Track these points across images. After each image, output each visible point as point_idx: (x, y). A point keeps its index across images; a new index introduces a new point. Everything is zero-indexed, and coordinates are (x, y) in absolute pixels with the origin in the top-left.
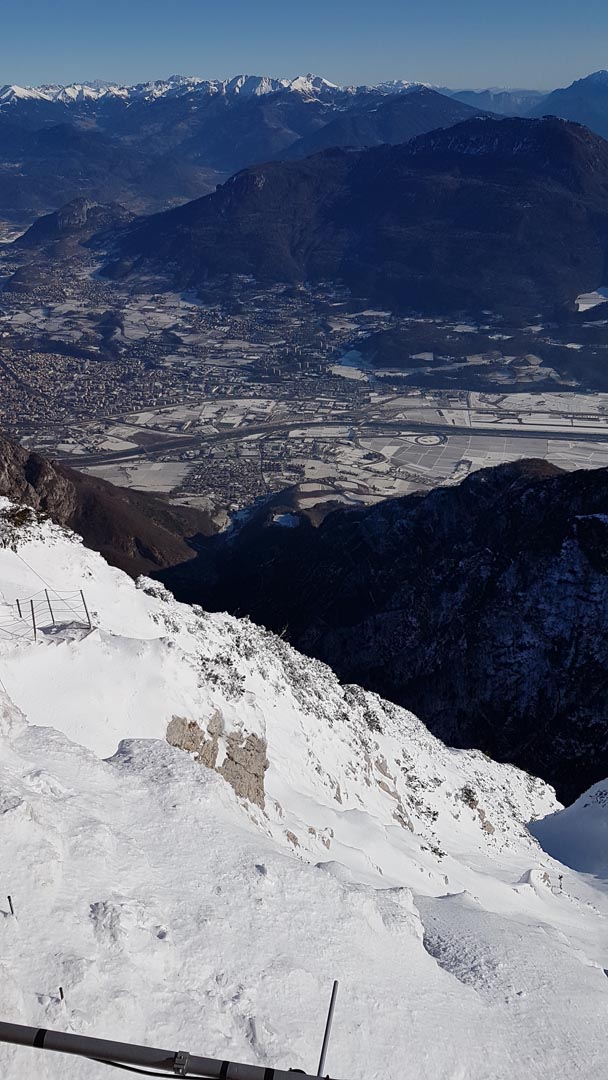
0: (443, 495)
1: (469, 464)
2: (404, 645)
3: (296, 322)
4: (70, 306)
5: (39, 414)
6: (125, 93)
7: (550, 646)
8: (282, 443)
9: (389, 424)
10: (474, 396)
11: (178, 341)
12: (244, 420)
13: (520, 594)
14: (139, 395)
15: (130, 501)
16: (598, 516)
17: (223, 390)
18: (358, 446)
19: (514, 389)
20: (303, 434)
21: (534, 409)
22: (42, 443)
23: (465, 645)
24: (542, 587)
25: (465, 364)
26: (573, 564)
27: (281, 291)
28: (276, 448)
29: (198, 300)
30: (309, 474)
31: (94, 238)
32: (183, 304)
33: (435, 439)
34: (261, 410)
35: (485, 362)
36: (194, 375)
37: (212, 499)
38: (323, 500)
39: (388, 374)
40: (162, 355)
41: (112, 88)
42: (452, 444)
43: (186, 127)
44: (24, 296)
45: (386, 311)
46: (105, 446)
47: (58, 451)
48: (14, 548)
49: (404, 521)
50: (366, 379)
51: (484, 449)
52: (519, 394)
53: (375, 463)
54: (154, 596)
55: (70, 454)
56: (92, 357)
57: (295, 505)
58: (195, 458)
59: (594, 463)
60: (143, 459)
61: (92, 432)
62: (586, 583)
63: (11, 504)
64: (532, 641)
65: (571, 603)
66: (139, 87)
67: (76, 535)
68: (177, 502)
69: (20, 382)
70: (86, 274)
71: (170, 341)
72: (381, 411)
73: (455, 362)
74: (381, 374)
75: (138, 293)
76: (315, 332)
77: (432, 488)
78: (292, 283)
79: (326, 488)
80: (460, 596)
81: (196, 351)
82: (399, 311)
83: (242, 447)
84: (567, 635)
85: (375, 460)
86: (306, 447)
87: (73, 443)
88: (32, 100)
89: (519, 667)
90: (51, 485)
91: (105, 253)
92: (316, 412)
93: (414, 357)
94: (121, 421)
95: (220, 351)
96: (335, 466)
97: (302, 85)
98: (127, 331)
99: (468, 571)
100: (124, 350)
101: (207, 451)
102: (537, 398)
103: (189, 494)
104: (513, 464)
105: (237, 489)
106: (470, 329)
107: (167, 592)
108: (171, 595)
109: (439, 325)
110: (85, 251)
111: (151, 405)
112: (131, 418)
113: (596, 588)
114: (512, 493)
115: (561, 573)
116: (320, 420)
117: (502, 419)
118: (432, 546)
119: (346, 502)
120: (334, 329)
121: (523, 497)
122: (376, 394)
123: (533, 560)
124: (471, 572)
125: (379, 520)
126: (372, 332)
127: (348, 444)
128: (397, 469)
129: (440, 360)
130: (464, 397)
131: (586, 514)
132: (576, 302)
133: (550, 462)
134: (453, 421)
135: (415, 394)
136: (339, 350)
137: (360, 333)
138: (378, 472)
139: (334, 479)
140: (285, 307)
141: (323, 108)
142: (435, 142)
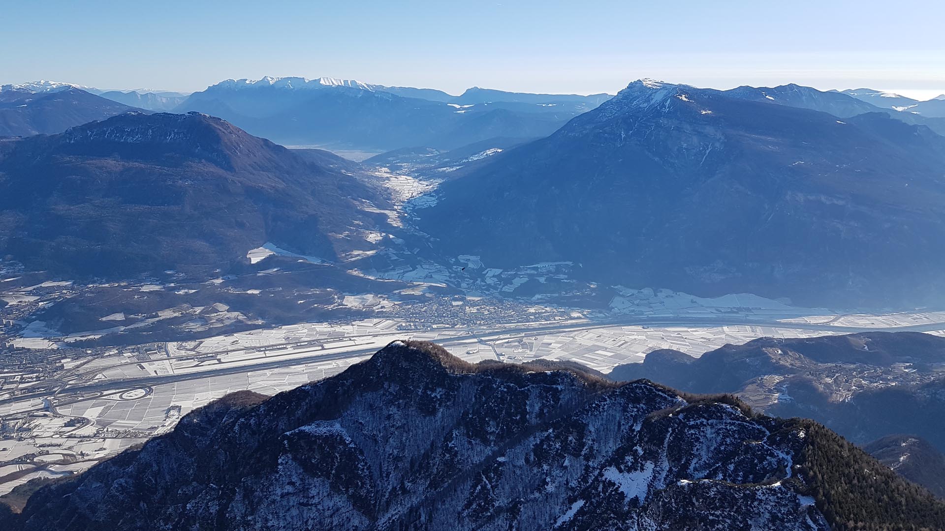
0: (158, 444)
1: (179, 408)
9: (90, 387)
10: (172, 346)
13: (249, 518)
16: (303, 428)
18: (56, 415)
19: (209, 334)
21: (230, 349)
24: (268, 505)
25: (157, 319)
26: (290, 476)
33: (140, 392)
35: (176, 314)
38: (24, 480)
39: (78, 339)
42: (159, 394)
45: (67, 280)
49: (122, 480)
50: (55, 347)
51: (190, 392)
52: (213, 338)
53: (79, 428)
59: (290, 384)
62: (305, 490)
65: (294, 512)
72: (78, 375)
73: (147, 318)
74: (71, 340)
77: (145, 440)
79: (24, 467)
82: (81, 279)
85: (78, 425)
93: (104, 319)
96: (31, 441)
99: (196, 511)
102: (231, 339)
104: (221, 401)
106: (157, 288)
113: (313, 492)
114: (225, 427)
115: (282, 488)
116: (7, 396)
117: (202, 362)
118: (156, 497)
119: (51, 477)
120: (10, 304)
121: (236, 427)
122: (70, 360)
123: (256, 483)
124: (200, 511)
125: (93, 487)
126: (55, 302)
127: (45, 416)
128: (105, 429)
129: (133, 318)
130: (162, 348)
131: (294, 429)
132: (248, 256)
133: (253, 391)
134: (155, 371)
135: (111, 353)
136: (19, 323)
137: (40, 304)
138: (84, 437)
139: (34, 455)
142: (92, 133)
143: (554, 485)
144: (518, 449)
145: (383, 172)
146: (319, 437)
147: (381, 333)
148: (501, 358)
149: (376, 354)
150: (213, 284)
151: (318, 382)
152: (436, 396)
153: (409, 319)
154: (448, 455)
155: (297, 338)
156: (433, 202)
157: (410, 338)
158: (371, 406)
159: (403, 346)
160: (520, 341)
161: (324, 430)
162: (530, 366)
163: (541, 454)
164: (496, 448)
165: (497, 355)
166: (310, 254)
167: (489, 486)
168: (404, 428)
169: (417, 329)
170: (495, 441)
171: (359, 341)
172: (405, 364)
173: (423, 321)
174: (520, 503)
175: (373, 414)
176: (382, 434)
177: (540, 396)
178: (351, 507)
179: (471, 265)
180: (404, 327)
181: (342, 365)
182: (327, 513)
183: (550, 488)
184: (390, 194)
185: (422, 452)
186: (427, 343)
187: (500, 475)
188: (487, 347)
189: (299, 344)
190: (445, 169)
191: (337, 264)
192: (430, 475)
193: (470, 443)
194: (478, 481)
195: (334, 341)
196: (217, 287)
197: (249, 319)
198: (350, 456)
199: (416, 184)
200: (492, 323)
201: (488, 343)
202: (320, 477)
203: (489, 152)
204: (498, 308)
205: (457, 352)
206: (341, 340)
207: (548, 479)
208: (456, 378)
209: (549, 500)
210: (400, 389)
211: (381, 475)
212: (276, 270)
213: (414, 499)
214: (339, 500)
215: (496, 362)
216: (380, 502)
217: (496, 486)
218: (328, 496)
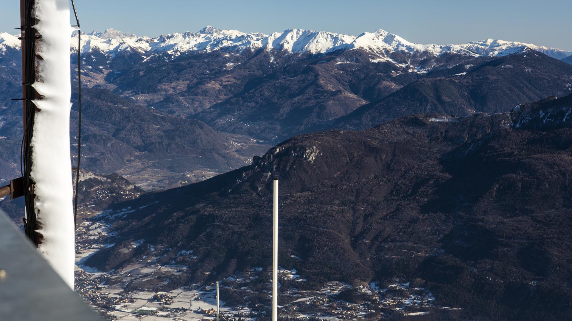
6: (144, 45)
27: (336, 292)
29: (220, 301)
32: (197, 305)
41: (127, 40)
43: (217, 86)
66: (162, 39)
75: (136, 289)
78: (351, 284)
140: (342, 314)
141: (396, 69)
142: (546, 113)
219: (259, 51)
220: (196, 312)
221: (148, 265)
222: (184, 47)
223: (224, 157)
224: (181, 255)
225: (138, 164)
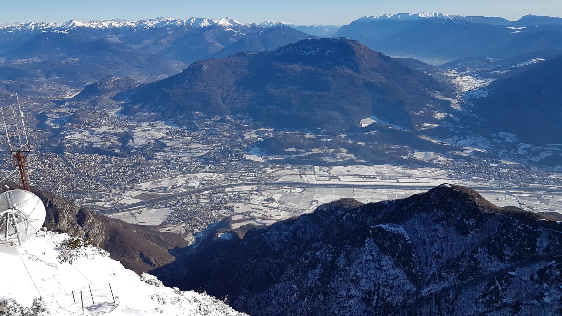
0: (306, 218)
1: (317, 201)
2: (291, 301)
3: (227, 134)
4: (104, 129)
5: (85, 187)
6: (134, 25)
7: (364, 295)
8: (222, 195)
9: (277, 183)
10: (317, 168)
11: (164, 145)
12: (201, 184)
13: (347, 268)
14: (142, 173)
15: (137, 231)
16: (381, 225)
17: (189, 169)
18: (261, 195)
19: (336, 164)
20: (232, 190)
21: (345, 174)
22: (86, 202)
23: (322, 298)
24: (358, 264)
25: (311, 153)
26: (371, 251)
27: (218, 119)
28: (219, 198)
29: (175, 125)
30: (236, 211)
31: (117, 95)
32: (166, 127)
33: (300, 190)
34: (210, 178)
35: (321, 152)
36: (173, 162)
37: (184, 227)
38: (245, 224)
39: (274, 158)
40: (155, 152)
41: (127, 22)
42: (308, 192)
43: (166, 41)
44: (79, 125)
45: (271, 128)
46: (122, 202)
47: (96, 206)
48: (71, 262)
49: (287, 233)
50: (263, 161)
51: (323, 194)
52: (338, 167)
53: (270, 203)
54: (152, 284)
55: (103, 207)
56: (116, 155)
57: (229, 227)
58: (174, 205)
59: (376, 199)
60: (144, 207)
61: (115, 195)
62: (379, 261)
63: (69, 237)
64: (355, 294)
65: (372, 271)
66: (141, 22)
67: (106, 253)
68: (164, 230)
69: (75, 170)
70: (113, 113)
71: (160, 145)
72: (272, 177)
73: (306, 152)
74: (271, 158)
75: (142, 121)
76: (236, 139)
77: (299, 215)
78: (223, 116)
79: (246, 217)
80: (318, 271)
81: (174, 150)
82: (278, 128)
83: (200, 198)
84: (372, 288)
85: (270, 201)
86: (234, 196)
87: (104, 201)
88: (84, 28)
89: (350, 308)
90: (91, 226)
91: (124, 102)
92: (239, 178)
93: (286, 150)
94: (132, 188)
95: (187, 149)
96: (249, 205)
97: (223, 22)
98: (135, 141)
99: (321, 257)
100: (134, 150)
101: (181, 201)
102: (346, 168)
103: (170, 225)
104: (339, 201)
105: (198, 221)
106: (312, 136)
107: (159, 281)
108: (161, 283)
109: (297, 134)
110: (113, 102)
111: (149, 178)
112: (137, 186)
113: (384, 263)
114: (339, 216)
115: (366, 256)
116: (241, 182)
117: (331, 179)
118: (302, 245)
119: (257, 224)
120: (246, 137)
121: (345, 217)
122: (269, 168)
123: (352, 250)
124: (323, 258)
125: (274, 233)
126: (265, 139)
127: (256, 194)
128: (282, 206)
129: (300, 151)
130: (312, 169)
131: (376, 225)
132: (360, 123)
133: (355, 199)
134: (308, 180)
135: (288, 168)
136: (249, 147)
137: (259, 139)
138: (272, 208)
139: (250, 212)
140: (221, 127)
141: (235, 33)
142: (290, 50)
143: (550, 298)
144: (526, 269)
145: (452, 73)
146: (390, 233)
147: (436, 177)
148: (523, 206)
149: (430, 190)
150: (340, 137)
151: (392, 201)
152: (469, 224)
153: (457, 171)
154: (473, 262)
155: (383, 173)
156: (485, 94)
157: (456, 183)
158: (424, 221)
159: (450, 188)
160: (539, 197)
161: (393, 229)
162: (544, 216)
163: (543, 276)
164: (509, 265)
165: (520, 204)
166: (397, 124)
167: (500, 288)
168: (445, 239)
169: (462, 178)
170: (509, 261)
171: (421, 180)
172: (449, 199)
173: (466, 173)
174: (522, 304)
175: (425, 226)
176: (429, 240)
177: (549, 238)
178: (406, 278)
179: (507, 140)
180: (453, 175)
181: (409, 193)
182: (391, 277)
183: (547, 300)
184: (455, 87)
185: (455, 256)
186: (467, 189)
187: (509, 283)
188: (512, 198)
189: (384, 177)
190: (497, 72)
191: (413, 131)
192: (459, 272)
193: (490, 258)
194: (493, 283)
195: (405, 178)
196: (342, 139)
197: (357, 158)
198: (408, 249)
199: (474, 82)
200: (519, 181)
201: (514, 195)
202: (388, 255)
203: (534, 61)
204: (525, 172)
205: (489, 198)
206: (410, 178)
207: (546, 294)
208: (485, 214)
209: (544, 307)
210: (444, 214)
211: (427, 264)
212: (375, 132)
213: (446, 284)
214: (398, 272)
215: (518, 208)
216: (424, 279)
217: (506, 289)
218: (392, 267)
219: (181, 26)
220: (166, 129)
221: (146, 112)
222: (150, 25)
223: (171, 69)
224: (158, 108)
225: (137, 73)
